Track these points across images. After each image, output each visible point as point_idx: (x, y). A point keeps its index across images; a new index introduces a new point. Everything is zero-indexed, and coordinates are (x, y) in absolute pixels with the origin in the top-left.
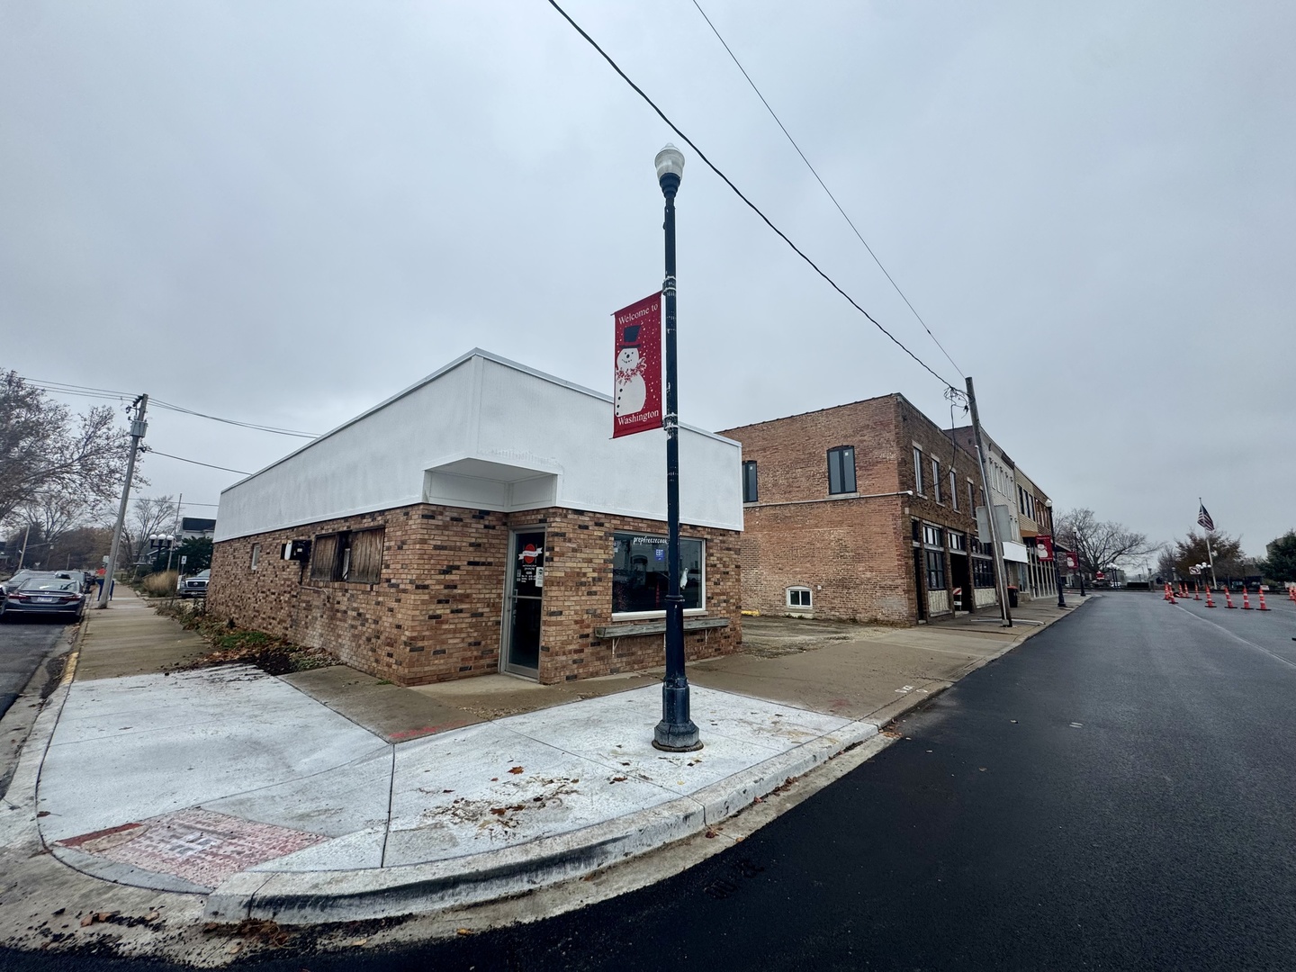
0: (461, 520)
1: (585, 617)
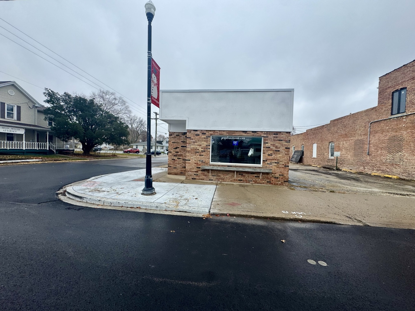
0: (179, 135)
1: (198, 162)
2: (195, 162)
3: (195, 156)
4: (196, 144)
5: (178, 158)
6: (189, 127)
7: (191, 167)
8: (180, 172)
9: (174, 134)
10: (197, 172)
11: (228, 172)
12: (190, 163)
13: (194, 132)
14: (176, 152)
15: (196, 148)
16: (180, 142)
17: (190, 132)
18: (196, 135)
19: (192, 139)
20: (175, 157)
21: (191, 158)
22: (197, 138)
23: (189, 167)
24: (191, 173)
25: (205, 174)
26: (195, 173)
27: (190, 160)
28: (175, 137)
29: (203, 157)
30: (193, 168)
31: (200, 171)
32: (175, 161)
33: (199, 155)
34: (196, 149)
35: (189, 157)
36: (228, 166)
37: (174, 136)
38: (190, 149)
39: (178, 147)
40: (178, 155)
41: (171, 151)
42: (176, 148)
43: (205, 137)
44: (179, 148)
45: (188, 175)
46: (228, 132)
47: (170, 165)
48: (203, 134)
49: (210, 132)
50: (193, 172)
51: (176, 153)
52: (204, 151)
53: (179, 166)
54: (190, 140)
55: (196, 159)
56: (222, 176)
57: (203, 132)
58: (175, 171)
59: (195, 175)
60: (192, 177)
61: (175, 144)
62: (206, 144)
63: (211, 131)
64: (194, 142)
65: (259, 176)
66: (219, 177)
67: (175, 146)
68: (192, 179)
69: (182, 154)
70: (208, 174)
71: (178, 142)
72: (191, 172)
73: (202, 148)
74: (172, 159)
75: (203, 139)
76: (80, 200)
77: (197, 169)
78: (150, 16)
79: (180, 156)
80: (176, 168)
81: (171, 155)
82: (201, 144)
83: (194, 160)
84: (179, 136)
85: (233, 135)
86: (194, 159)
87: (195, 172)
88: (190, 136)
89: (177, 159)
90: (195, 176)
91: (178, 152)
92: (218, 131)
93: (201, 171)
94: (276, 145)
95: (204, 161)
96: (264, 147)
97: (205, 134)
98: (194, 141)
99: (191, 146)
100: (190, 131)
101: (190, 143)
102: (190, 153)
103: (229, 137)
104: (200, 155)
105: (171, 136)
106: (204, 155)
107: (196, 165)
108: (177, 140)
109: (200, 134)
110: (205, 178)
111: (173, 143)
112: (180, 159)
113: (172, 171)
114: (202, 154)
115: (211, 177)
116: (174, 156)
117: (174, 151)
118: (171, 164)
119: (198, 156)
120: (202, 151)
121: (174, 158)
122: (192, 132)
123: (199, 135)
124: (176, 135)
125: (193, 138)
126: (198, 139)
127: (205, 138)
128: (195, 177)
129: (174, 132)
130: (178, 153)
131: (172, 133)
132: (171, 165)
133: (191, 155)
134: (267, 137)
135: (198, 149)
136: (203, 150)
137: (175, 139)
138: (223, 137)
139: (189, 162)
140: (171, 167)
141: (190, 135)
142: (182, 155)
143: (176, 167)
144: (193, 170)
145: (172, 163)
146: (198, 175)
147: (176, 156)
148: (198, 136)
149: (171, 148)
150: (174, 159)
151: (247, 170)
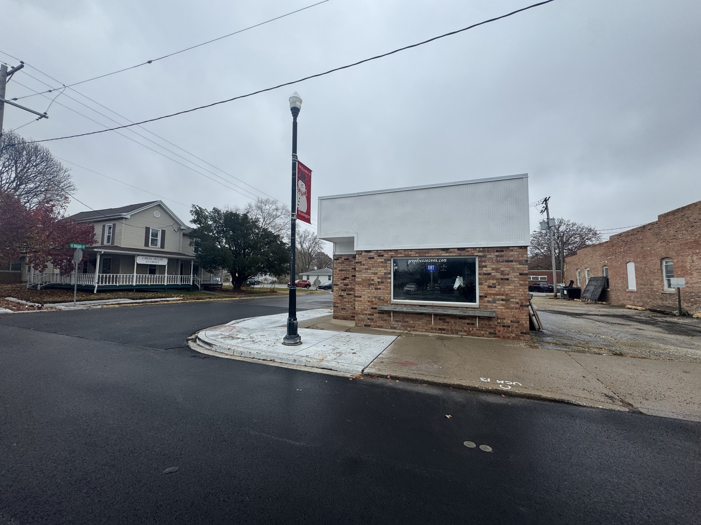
0: (348, 259)
1: (374, 299)
2: (368, 299)
3: (368, 291)
4: (369, 271)
5: (347, 294)
6: (359, 246)
7: (363, 308)
8: (351, 315)
9: (341, 258)
10: (373, 315)
11: (421, 316)
12: (361, 301)
13: (367, 254)
14: (345, 285)
15: (370, 277)
16: (350, 269)
17: (361, 254)
18: (369, 258)
19: (364, 265)
20: (343, 292)
21: (363, 293)
22: (370, 262)
23: (359, 307)
24: (363, 316)
25: (384, 318)
26: (369, 317)
27: (360, 297)
28: (343, 263)
29: (381, 291)
30: (366, 308)
31: (376, 313)
32: (344, 298)
33: (374, 289)
34: (369, 280)
35: (360, 293)
36: (421, 306)
37: (341, 261)
38: (361, 280)
39: (347, 276)
40: (347, 289)
41: (337, 283)
42: (345, 279)
43: (383, 260)
44: (348, 278)
45: (359, 320)
46: (417, 251)
47: (336, 305)
48: (379, 256)
49: (390, 253)
50: (366, 314)
51: (344, 287)
52: (382, 282)
53: (349, 306)
54: (360, 266)
55: (370, 295)
56: (411, 322)
57: (380, 253)
58: (343, 313)
59: (369, 319)
60: (365, 323)
61: (344, 272)
62: (385, 271)
63: (391, 251)
64: (366, 269)
65: (474, 322)
66: (406, 324)
67: (344, 276)
68: (365, 325)
69: (353, 287)
70: (389, 318)
71: (348, 269)
72: (363, 314)
73: (378, 278)
74: (340, 296)
75: (380, 264)
76: (209, 348)
77: (371, 310)
78: (295, 111)
79: (350, 291)
80: (345, 309)
81: (338, 288)
82: (376, 271)
83: (367, 297)
84: (348, 261)
85: (427, 255)
86: (366, 295)
87: (369, 315)
88: (360, 261)
89: (347, 296)
90: (369, 321)
91: (348, 285)
92: (402, 251)
93: (379, 313)
94: (502, 269)
95: (382, 298)
96: (480, 274)
97: (383, 256)
98: (366, 267)
99: (363, 275)
100: (360, 252)
101: (360, 271)
102: (361, 286)
103: (420, 259)
104: (376, 289)
105: (337, 261)
106: (382, 289)
107: (369, 304)
108: (347, 267)
109: (375, 256)
110: (385, 324)
111: (340, 270)
112: (350, 294)
113: (339, 314)
114: (379, 287)
115: (394, 323)
116: (342, 290)
117: (341, 283)
118: (338, 303)
119: (372, 291)
120: (379, 282)
121: (342, 294)
122: (363, 254)
123: (373, 258)
124: (345, 259)
125: (364, 262)
126: (372, 264)
127: (382, 262)
128: (369, 324)
129: (342, 255)
130: (348, 287)
131: (338, 256)
132: (338, 305)
133: (363, 288)
134: (485, 256)
135: (373, 280)
136: (380, 280)
137: (343, 265)
138: (410, 259)
139: (359, 299)
140: (337, 307)
141: (360, 258)
142: (353, 289)
143: (345, 307)
144: (366, 312)
145: (339, 301)
146: (373, 319)
147: (345, 291)
148: (372, 260)
149: (338, 279)
150: (342, 296)
151: (450, 312)
